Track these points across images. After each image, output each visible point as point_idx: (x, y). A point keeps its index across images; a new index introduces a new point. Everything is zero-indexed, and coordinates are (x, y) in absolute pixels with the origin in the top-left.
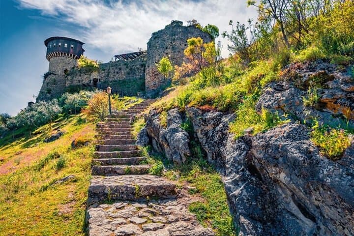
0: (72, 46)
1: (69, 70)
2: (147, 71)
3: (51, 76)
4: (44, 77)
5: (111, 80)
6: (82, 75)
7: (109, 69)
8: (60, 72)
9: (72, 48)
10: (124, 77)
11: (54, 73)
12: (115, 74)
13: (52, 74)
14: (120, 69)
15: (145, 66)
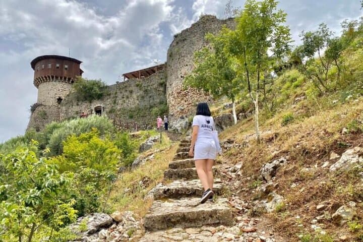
0: (66, 66)
1: (63, 98)
2: (169, 91)
3: (40, 108)
4: (32, 110)
5: (119, 108)
6: (80, 103)
7: (116, 93)
8: (52, 102)
9: (66, 69)
10: (137, 102)
11: (43, 103)
12: (124, 99)
13: (41, 105)
14: (131, 92)
15: (166, 85)
